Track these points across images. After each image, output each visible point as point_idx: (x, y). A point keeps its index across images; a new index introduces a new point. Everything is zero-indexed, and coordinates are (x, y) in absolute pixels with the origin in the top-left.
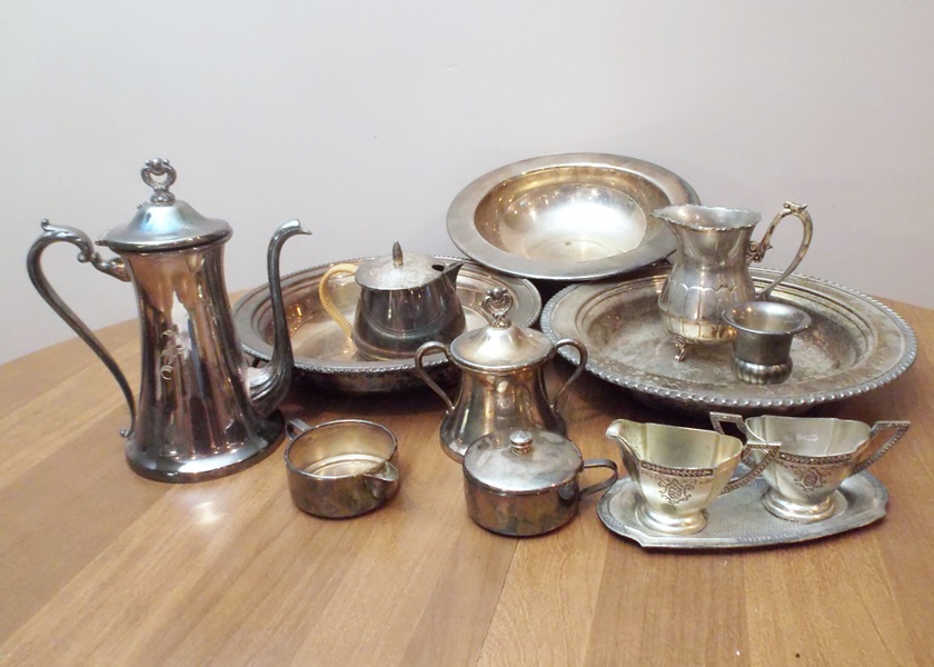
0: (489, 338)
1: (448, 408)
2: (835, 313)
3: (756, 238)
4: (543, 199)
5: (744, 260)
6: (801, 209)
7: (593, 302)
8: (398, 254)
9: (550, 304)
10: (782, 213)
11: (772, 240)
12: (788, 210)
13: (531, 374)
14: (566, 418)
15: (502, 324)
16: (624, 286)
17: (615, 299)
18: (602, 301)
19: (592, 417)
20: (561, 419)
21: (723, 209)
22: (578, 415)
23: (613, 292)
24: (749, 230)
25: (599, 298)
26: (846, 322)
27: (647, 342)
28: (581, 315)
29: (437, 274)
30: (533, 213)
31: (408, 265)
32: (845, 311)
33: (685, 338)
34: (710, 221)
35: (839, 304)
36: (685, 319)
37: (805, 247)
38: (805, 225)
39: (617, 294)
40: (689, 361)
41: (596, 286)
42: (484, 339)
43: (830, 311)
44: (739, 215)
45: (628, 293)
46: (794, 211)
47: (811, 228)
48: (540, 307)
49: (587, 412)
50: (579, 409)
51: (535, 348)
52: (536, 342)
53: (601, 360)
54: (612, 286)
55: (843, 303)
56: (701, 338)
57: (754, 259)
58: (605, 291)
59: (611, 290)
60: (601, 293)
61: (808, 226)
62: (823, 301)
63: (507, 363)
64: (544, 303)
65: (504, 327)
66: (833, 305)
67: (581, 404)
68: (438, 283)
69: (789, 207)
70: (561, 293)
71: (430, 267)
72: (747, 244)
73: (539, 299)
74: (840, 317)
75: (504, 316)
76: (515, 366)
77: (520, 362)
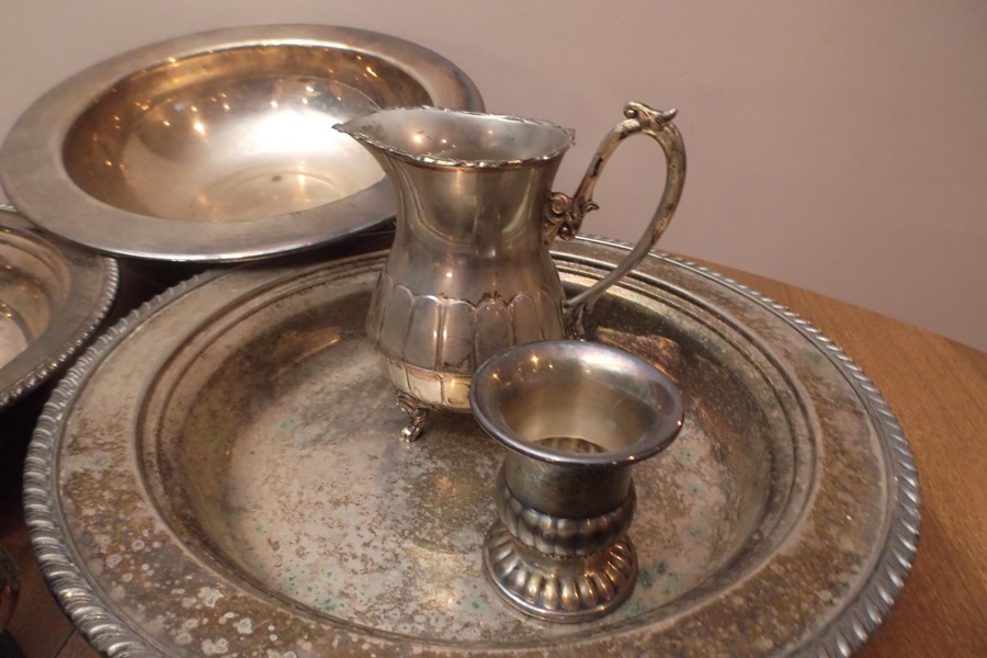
2: (715, 338)
3: (565, 183)
4: (220, 101)
5: (540, 236)
6: (664, 121)
7: (236, 313)
10: (620, 129)
11: (599, 191)
12: (633, 123)
21: (500, 118)
23: (295, 286)
24: (549, 167)
26: (738, 363)
30: (199, 127)
32: (736, 337)
33: (416, 399)
34: (468, 145)
35: (723, 319)
37: (668, 208)
38: (669, 160)
40: (430, 438)
43: (705, 332)
44: (531, 133)
46: (646, 125)
47: (683, 168)
55: (730, 318)
56: (446, 403)
57: (560, 233)
58: (273, 286)
59: (290, 280)
61: (675, 161)
62: (693, 309)
66: (711, 321)
69: (635, 115)
72: (544, 198)
74: (726, 349)
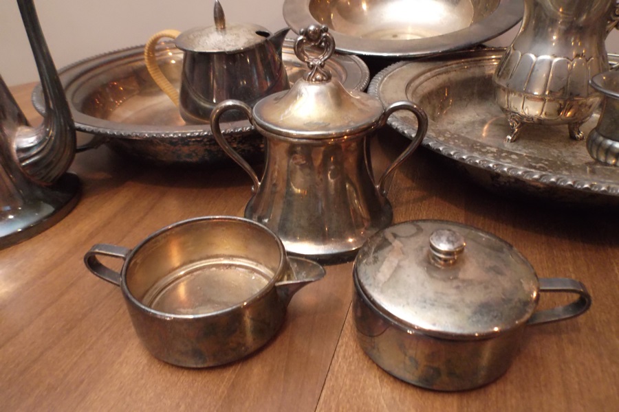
0: (301, 96)
1: (252, 183)
5: (605, 27)
7: (422, 78)
8: (219, 17)
9: (379, 77)
13: (353, 145)
14: (392, 200)
15: (318, 76)
16: (453, 64)
17: (444, 78)
18: (431, 79)
19: (422, 199)
20: (387, 202)
22: (405, 196)
25: (429, 74)
27: (473, 123)
28: (411, 89)
29: (260, 39)
31: (231, 29)
33: (522, 117)
36: (527, 95)
39: (447, 72)
40: (521, 142)
41: (424, 64)
42: (295, 97)
45: (455, 72)
48: (367, 78)
49: (416, 194)
50: (408, 189)
51: (361, 110)
52: (363, 104)
53: (440, 133)
54: (440, 63)
56: (543, 116)
58: (434, 69)
59: (440, 67)
60: (430, 70)
63: (324, 127)
64: (372, 75)
65: (321, 81)
67: (409, 183)
68: (260, 47)
70: (390, 68)
71: (254, 33)
73: (367, 71)
75: (322, 66)
76: (333, 132)
77: (341, 127)
